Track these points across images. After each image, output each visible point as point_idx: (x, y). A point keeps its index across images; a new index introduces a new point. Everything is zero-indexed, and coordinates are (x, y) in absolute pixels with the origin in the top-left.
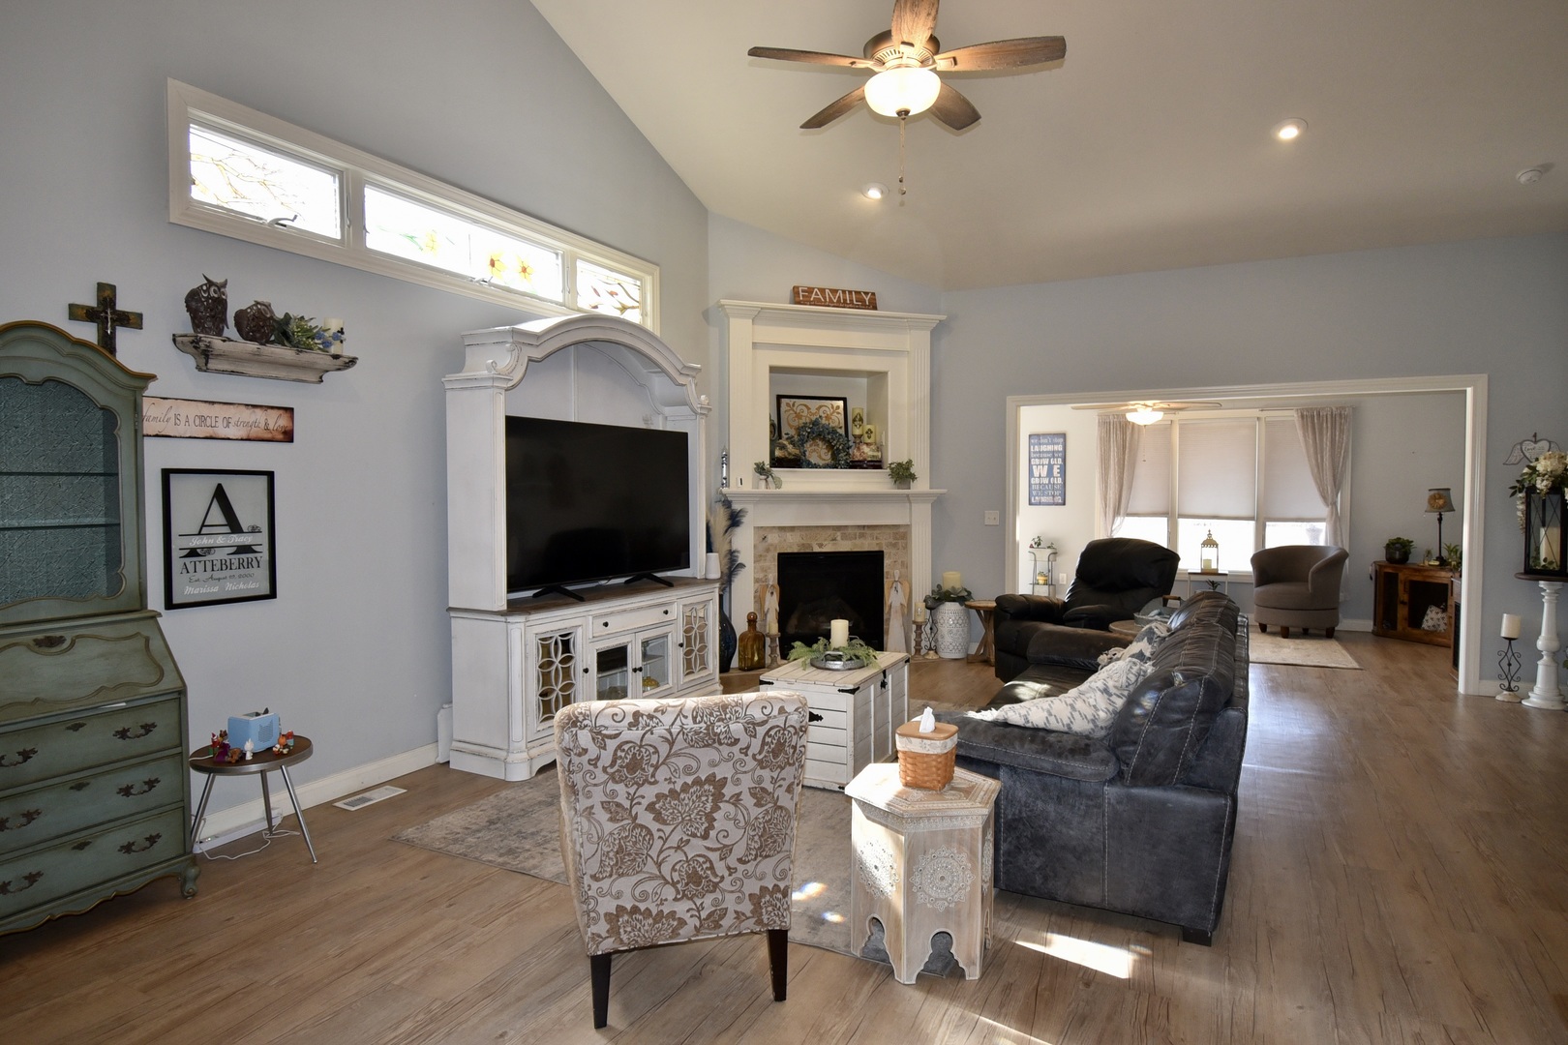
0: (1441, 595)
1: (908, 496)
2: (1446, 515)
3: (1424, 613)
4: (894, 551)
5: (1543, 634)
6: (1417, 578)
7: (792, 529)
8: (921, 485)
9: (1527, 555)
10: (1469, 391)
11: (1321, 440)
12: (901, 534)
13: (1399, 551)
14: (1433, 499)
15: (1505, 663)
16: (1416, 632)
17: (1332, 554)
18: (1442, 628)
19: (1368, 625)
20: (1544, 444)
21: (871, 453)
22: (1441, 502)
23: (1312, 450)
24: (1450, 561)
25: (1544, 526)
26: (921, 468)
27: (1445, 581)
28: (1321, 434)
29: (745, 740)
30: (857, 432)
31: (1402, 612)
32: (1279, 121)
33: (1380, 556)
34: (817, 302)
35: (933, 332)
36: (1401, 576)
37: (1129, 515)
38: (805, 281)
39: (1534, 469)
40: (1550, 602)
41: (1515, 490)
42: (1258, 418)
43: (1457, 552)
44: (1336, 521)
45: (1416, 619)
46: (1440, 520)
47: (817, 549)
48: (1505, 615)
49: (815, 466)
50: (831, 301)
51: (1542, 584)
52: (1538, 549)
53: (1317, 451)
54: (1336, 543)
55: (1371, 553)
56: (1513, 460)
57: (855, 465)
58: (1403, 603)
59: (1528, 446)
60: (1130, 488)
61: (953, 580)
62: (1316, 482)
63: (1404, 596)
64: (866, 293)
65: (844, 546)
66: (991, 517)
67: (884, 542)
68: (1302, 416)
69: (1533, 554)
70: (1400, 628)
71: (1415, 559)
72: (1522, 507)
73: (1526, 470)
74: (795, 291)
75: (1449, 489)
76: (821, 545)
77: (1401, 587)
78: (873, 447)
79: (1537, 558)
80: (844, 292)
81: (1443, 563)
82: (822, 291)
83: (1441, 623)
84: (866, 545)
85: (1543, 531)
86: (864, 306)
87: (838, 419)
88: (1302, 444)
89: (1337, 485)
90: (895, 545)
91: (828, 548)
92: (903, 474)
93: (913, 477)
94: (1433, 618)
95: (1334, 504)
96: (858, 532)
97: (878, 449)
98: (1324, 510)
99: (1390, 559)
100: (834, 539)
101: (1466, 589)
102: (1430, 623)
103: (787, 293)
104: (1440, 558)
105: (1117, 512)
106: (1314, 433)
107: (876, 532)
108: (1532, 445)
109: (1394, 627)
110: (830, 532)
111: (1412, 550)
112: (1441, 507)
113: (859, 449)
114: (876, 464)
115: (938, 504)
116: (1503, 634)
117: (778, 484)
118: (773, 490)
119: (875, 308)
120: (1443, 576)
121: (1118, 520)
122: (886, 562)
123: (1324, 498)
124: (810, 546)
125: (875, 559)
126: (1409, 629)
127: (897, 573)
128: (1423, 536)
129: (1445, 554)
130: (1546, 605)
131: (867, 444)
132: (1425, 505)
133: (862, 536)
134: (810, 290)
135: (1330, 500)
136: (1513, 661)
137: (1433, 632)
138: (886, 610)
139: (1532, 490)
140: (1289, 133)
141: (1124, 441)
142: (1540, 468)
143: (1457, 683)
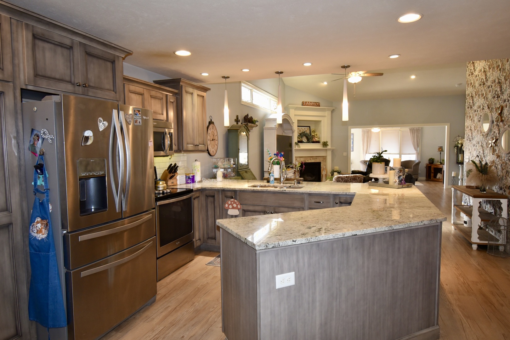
0: (440, 170)
1: (326, 149)
2: (442, 152)
3: (437, 175)
4: (323, 162)
5: (460, 175)
6: (435, 167)
7: (302, 157)
8: (329, 147)
9: (457, 160)
10: (446, 126)
11: (414, 135)
12: (325, 158)
13: (431, 161)
14: (439, 149)
15: (453, 182)
16: (435, 179)
17: (417, 162)
18: (441, 178)
19: (424, 178)
20: (460, 137)
21: (317, 139)
22: (441, 149)
23: (412, 137)
24: (442, 163)
25: (460, 154)
26: (329, 143)
27: (441, 167)
28: (414, 134)
29: (358, 180)
30: (313, 134)
31: (432, 175)
32: (411, 75)
33: (427, 162)
34: (308, 105)
35: (331, 111)
36: (432, 167)
37: (369, 153)
38: (305, 100)
39: (458, 142)
40: (461, 169)
41: (455, 147)
42: (400, 130)
43: (444, 160)
44: (418, 154)
45: (435, 176)
46: (440, 154)
47: (307, 162)
48: (453, 172)
49: (305, 143)
50: (311, 105)
51: (460, 165)
52: (459, 159)
53: (413, 137)
54: (418, 159)
55: (425, 162)
56: (455, 141)
57: (313, 142)
58: (432, 173)
59: (457, 138)
60: (370, 147)
61: (337, 168)
62: (413, 145)
63: (433, 171)
64: (318, 103)
65: (313, 161)
66: (345, 154)
67: (321, 160)
68: (410, 130)
69: (458, 159)
70: (432, 178)
71: (435, 163)
72: (456, 150)
73: (457, 143)
74: (303, 102)
75: (442, 147)
76: (308, 161)
77: (432, 169)
78: (318, 138)
79: (459, 160)
80: (313, 102)
81: (441, 163)
82: (309, 102)
83: (441, 177)
84: (317, 161)
85: (460, 155)
86: (317, 106)
87: (308, 132)
88: (410, 136)
89: (418, 146)
90: (323, 161)
91: (310, 161)
92: (325, 144)
93: (328, 145)
94: (439, 176)
95: (417, 150)
96: (316, 158)
97: (319, 139)
98: (415, 152)
99: (430, 163)
100: (311, 159)
101: (445, 168)
102: (438, 177)
103: (301, 103)
104: (440, 162)
105: (366, 153)
106: (413, 133)
107: (319, 158)
108: (458, 138)
109: (430, 178)
110: (310, 158)
111: (434, 161)
112: (441, 151)
113: (315, 138)
114: (318, 142)
115: (333, 151)
116: (453, 176)
117: (300, 147)
118: (299, 148)
119: (320, 106)
120: (441, 166)
121: (367, 155)
122: (322, 165)
123: (415, 149)
124: (306, 161)
125: (319, 164)
126: (434, 179)
127: (324, 167)
128: (437, 158)
129: (441, 161)
130: (460, 170)
131: (316, 137)
132: (437, 150)
133: (316, 159)
134: (306, 102)
135: (416, 150)
136: (454, 181)
137: (439, 179)
138: (322, 176)
139: (458, 146)
140: (413, 77)
141: (368, 135)
142: (459, 142)
143: (444, 187)
